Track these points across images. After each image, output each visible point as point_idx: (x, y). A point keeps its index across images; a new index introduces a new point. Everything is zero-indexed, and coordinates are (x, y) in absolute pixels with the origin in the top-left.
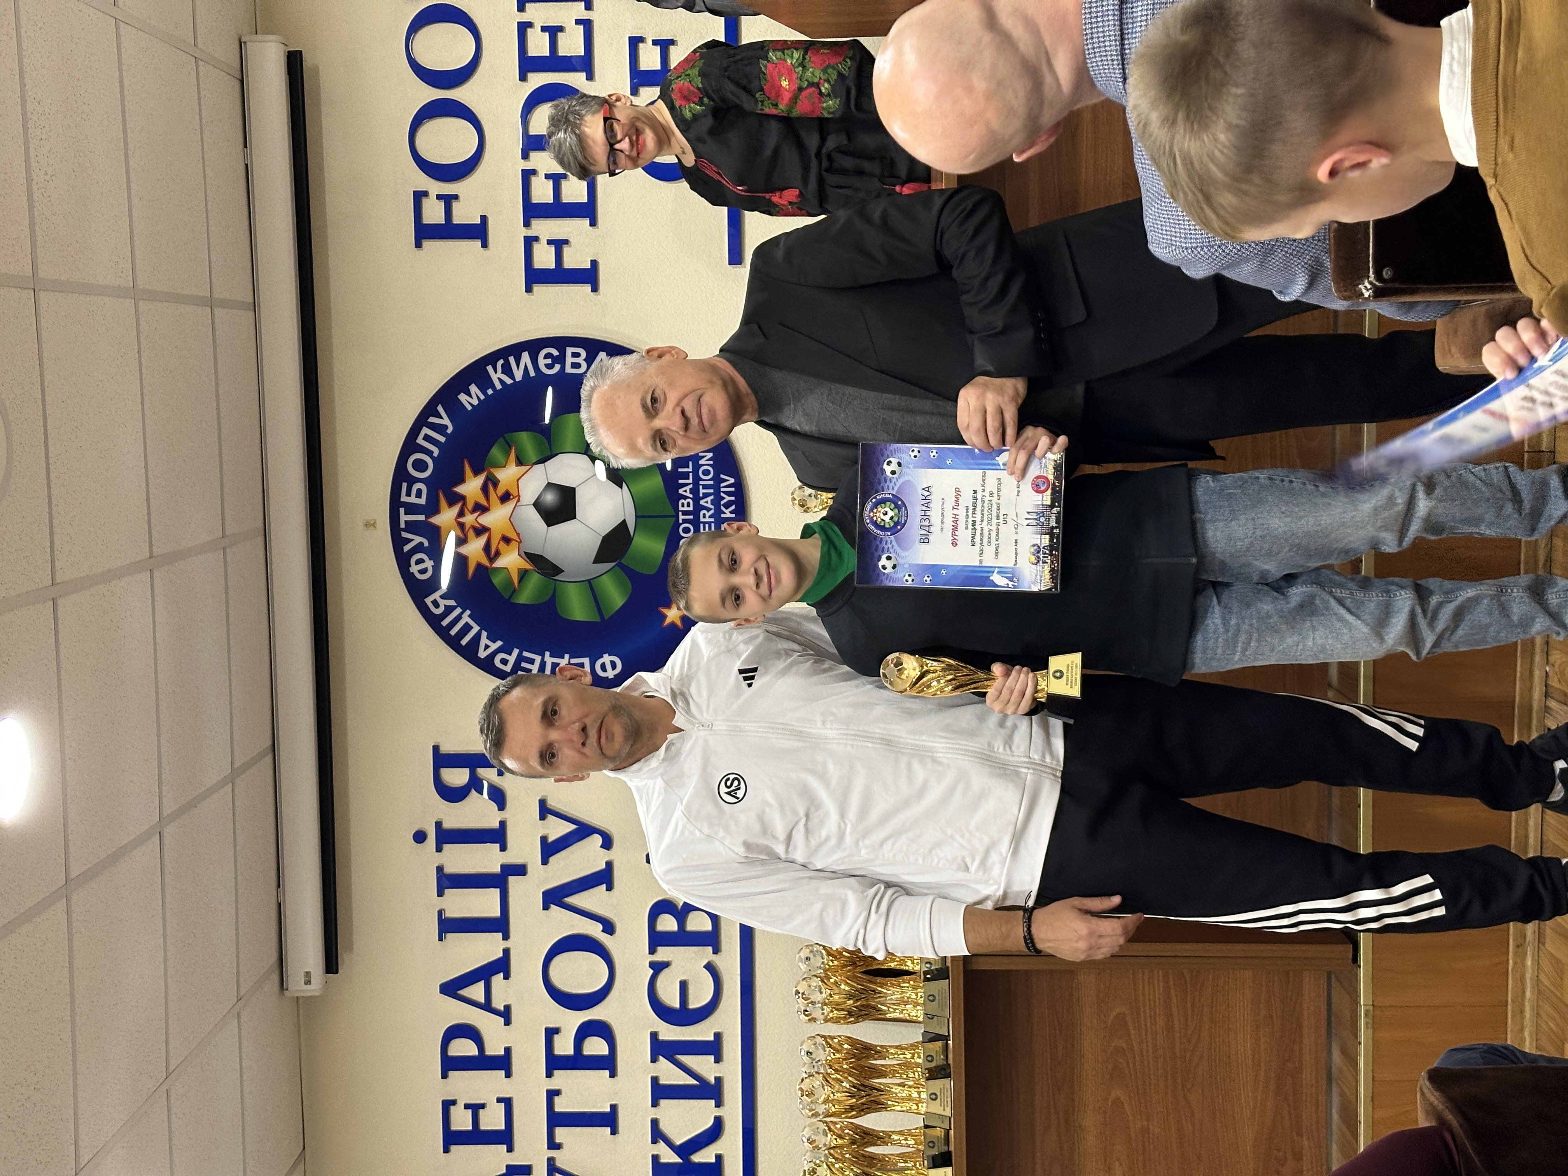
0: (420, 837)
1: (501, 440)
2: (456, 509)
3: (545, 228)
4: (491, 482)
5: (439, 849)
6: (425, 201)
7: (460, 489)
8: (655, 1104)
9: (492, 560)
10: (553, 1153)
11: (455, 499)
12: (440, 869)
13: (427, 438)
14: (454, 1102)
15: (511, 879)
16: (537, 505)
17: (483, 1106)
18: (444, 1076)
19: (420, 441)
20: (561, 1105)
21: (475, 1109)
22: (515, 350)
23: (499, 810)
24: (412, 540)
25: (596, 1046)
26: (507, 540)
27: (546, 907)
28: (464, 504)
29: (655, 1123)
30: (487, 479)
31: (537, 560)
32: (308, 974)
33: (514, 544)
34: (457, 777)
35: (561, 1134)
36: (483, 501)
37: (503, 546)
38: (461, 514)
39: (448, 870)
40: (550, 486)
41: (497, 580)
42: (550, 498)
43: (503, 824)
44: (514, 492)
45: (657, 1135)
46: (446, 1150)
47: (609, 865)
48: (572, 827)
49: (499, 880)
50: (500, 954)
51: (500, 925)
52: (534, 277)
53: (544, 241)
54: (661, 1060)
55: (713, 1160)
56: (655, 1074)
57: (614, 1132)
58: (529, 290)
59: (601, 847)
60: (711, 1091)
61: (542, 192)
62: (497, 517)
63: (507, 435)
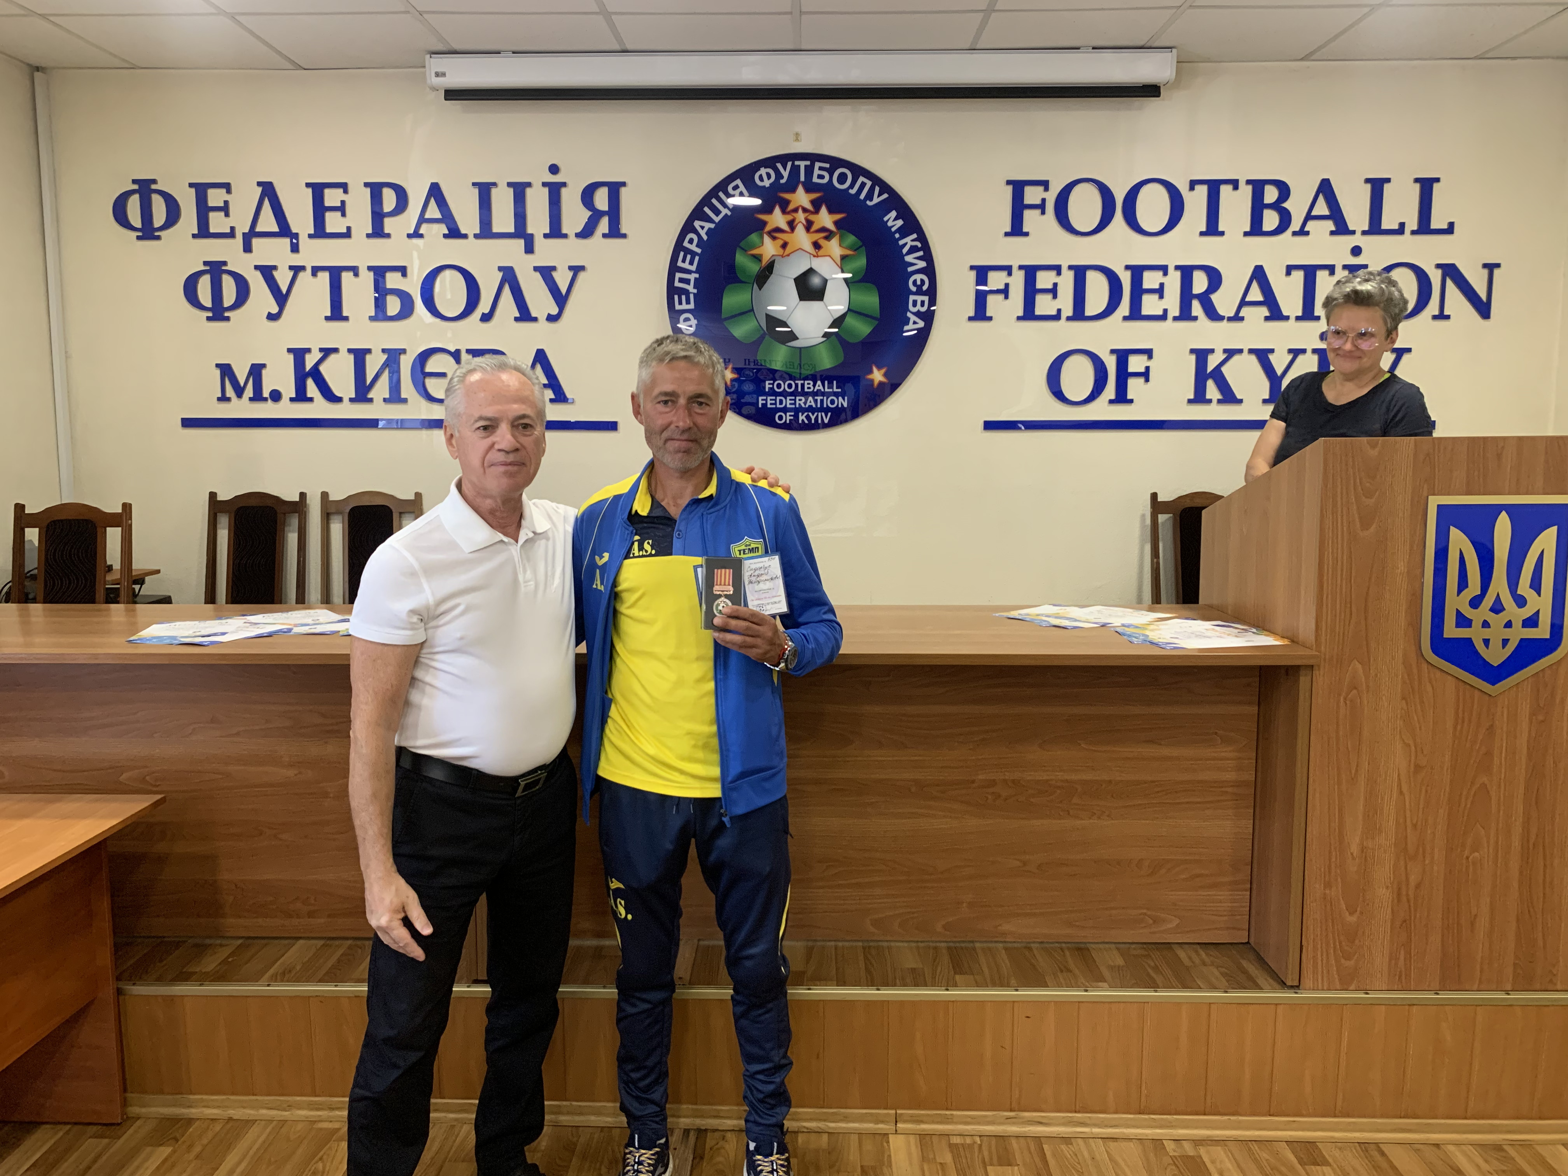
0: (554, 169)
1: (860, 243)
2: (809, 206)
3: (1017, 282)
4: (829, 235)
5: (544, 184)
6: (1041, 188)
7: (824, 210)
8: (350, 351)
9: (770, 233)
10: (309, 270)
11: (816, 205)
12: (529, 185)
13: (863, 185)
14: (346, 191)
15: (522, 242)
16: (811, 271)
17: (344, 215)
18: (366, 185)
19: (862, 179)
20: (346, 277)
21: (342, 209)
22: (928, 257)
23: (576, 234)
24: (785, 170)
25: (393, 306)
26: (784, 246)
27: (500, 269)
28: (812, 213)
29: (336, 350)
30: (831, 232)
31: (769, 269)
32: (443, 74)
33: (781, 251)
34: (601, 200)
35: (324, 277)
36: (814, 228)
37: (780, 242)
38: (805, 210)
39: (528, 191)
40: (825, 281)
41: (754, 237)
42: (816, 281)
43: (565, 236)
44: (821, 252)
45: (327, 352)
46: (308, 185)
47: (535, 319)
48: (564, 291)
49: (521, 231)
50: (463, 231)
51: (486, 231)
52: (982, 273)
53: (1009, 280)
54: (385, 357)
55: (309, 395)
56: (373, 351)
57: (327, 318)
58: (972, 268)
59: (549, 314)
60: (362, 394)
61: (1044, 280)
62: (802, 238)
63: (864, 248)
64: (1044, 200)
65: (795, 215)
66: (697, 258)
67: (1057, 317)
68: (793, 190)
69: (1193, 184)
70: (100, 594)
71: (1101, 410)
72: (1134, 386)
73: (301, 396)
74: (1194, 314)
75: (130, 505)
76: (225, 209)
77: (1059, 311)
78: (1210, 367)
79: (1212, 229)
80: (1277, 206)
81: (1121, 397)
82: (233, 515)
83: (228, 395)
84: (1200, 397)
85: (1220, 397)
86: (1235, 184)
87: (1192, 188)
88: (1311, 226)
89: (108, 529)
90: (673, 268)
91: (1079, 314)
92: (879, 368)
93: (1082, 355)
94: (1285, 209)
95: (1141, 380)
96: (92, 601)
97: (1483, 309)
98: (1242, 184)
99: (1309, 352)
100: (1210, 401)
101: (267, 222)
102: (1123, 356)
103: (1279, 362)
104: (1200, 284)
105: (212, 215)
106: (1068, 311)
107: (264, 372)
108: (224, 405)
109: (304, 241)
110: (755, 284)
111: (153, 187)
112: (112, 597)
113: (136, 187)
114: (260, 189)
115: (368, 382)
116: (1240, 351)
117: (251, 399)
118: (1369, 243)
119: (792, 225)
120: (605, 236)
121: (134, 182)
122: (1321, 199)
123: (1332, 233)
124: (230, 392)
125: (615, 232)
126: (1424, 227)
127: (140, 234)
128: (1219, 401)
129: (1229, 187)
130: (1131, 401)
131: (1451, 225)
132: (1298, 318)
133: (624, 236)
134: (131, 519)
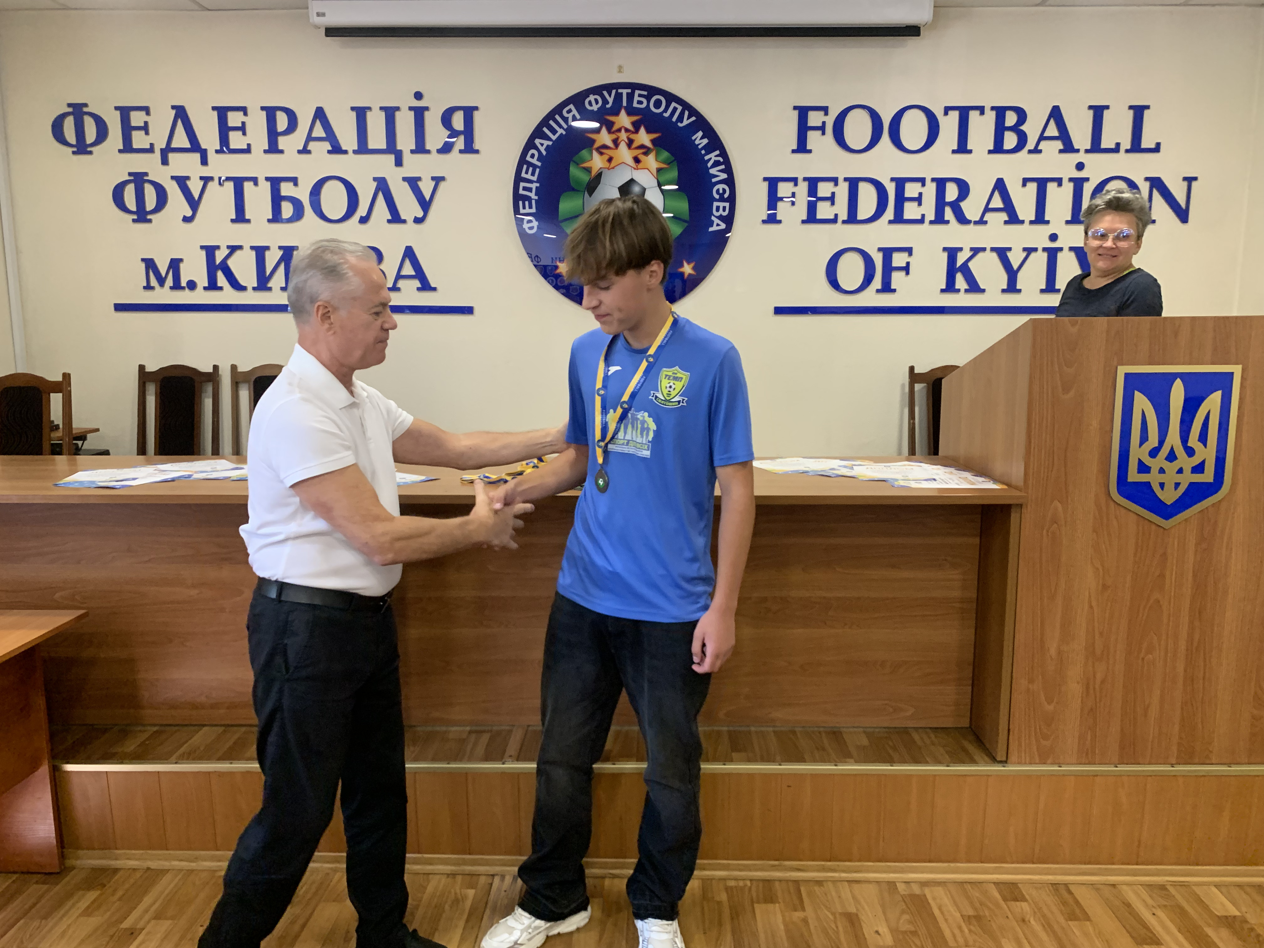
0: (418, 96)
1: (673, 158)
2: (630, 127)
3: (802, 191)
4: (647, 151)
5: (411, 108)
6: (822, 113)
7: (642, 130)
8: (252, 248)
9: (598, 150)
10: (216, 181)
11: (636, 126)
12: (398, 109)
13: (675, 109)
14: (245, 114)
15: (392, 158)
16: (632, 181)
17: (244, 134)
18: (263, 108)
19: (674, 105)
20: (247, 186)
21: (242, 129)
22: (729, 170)
23: (437, 150)
24: (610, 96)
25: (287, 210)
26: (610, 160)
27: (375, 179)
28: (633, 133)
29: (240, 247)
30: (648, 148)
31: (597, 179)
32: (323, 15)
33: (607, 165)
34: (458, 121)
35: (230, 185)
36: (635, 145)
37: (606, 157)
38: (627, 130)
39: (397, 114)
40: (644, 190)
41: (584, 153)
42: (636, 190)
43: (428, 152)
44: (640, 166)
45: (233, 249)
46: (214, 108)
47: (404, 222)
48: (427, 198)
49: (392, 148)
50: (344, 148)
51: (363, 148)
52: (773, 183)
53: (795, 189)
54: (281, 253)
55: (219, 285)
56: (271, 248)
57: (233, 221)
58: (765, 179)
59: (415, 217)
60: (263, 284)
61: (824, 189)
62: (624, 154)
63: (675, 163)
64: (824, 123)
65: (618, 134)
66: (538, 170)
67: (834, 221)
68: (617, 114)
69: (947, 110)
70: (46, 447)
71: (870, 298)
72: (897, 278)
73: (213, 286)
74: (946, 218)
75: (69, 375)
76: (145, 128)
77: (836, 215)
78: (959, 263)
79: (962, 148)
80: (1015, 129)
81: (887, 288)
82: (159, 383)
83: (152, 285)
84: (950, 287)
85: (967, 287)
86: (981, 110)
87: (946, 113)
88: (1043, 145)
89: (51, 394)
90: (518, 179)
91: (852, 218)
92: (689, 263)
93: (854, 252)
94: (1022, 130)
95: (903, 273)
96: (39, 452)
97: (1183, 215)
98: (987, 110)
99: (1040, 250)
100: (958, 291)
101: (181, 140)
102: (887, 253)
103: (1015, 258)
104: (952, 192)
105: (135, 134)
106: (843, 215)
107: (182, 266)
108: (149, 293)
109: (212, 156)
110: (586, 192)
111: (85, 110)
112: (56, 450)
113: (70, 110)
114: (174, 112)
115: (268, 272)
116: (984, 249)
117: (171, 288)
118: (1090, 160)
119: (616, 143)
120: (461, 151)
121: (69, 105)
122: (1052, 123)
123: (1061, 151)
124: (154, 282)
125: (469, 148)
126: (1136, 147)
127: (75, 149)
128: (966, 291)
129: (978, 112)
130: (894, 291)
131: (1158, 145)
132: (1031, 222)
133: (477, 152)
134: (70, 386)
